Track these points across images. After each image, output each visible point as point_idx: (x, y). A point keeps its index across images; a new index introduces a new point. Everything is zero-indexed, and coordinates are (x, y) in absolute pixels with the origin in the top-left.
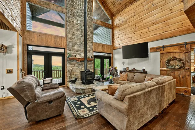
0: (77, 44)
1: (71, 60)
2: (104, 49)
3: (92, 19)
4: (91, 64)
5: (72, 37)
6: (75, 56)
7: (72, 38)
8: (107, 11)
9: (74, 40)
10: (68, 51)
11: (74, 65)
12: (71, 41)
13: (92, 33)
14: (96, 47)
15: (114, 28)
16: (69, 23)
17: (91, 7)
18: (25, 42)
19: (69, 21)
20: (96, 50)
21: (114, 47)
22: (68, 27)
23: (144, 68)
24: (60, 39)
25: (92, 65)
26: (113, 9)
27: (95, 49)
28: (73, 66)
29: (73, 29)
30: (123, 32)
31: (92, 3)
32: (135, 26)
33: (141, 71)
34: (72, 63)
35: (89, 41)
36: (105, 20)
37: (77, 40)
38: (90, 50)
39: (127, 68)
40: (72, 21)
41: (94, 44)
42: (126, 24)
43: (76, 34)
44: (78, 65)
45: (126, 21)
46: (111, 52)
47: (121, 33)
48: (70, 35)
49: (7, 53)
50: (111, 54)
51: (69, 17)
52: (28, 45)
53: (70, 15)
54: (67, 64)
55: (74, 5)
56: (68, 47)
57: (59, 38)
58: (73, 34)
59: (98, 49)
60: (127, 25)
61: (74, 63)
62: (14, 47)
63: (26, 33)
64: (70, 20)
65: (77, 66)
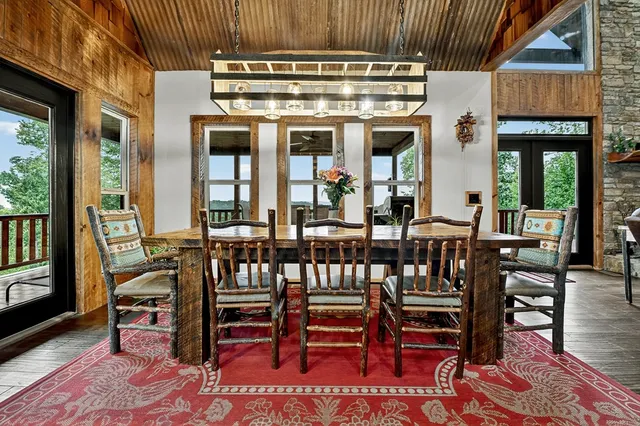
5: (623, 67)
7: (625, 72)
9: (628, 80)
10: (608, 129)
11: (631, 186)
12: (620, 82)
16: (608, 15)
22: (607, 30)
24: (577, 83)
28: (630, 189)
29: (628, 34)
34: (626, 175)
40: (622, 0)
48: (615, 60)
54: (606, 180)
57: (574, 81)
58: (628, 56)
61: (635, 175)
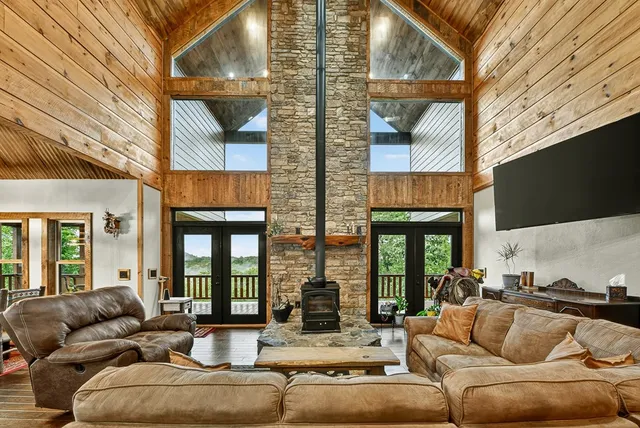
0: (306, 189)
1: (284, 245)
2: (424, 192)
3: (367, 83)
4: (359, 256)
5: (288, 168)
6: (298, 231)
7: (290, 172)
8: (436, 27)
9: (293, 178)
10: (274, 217)
11: (293, 262)
12: (284, 180)
13: (362, 139)
14: (383, 188)
15: (477, 91)
16: (277, 125)
17: (363, 41)
18: (167, 201)
19: (280, 116)
20: (383, 202)
21: (478, 178)
22: (276, 138)
23: (619, 280)
24: (250, 181)
25: (366, 260)
26: (464, 8)
27: (376, 200)
28: (291, 265)
29: (293, 141)
30: (512, 98)
31: (364, 23)
32: (570, 43)
33: (602, 296)
34: (288, 253)
35: (352, 171)
36: (443, 72)
37: (303, 175)
38: (356, 206)
39: (525, 273)
40: (289, 113)
41: (372, 178)
42: (526, 50)
43: (303, 156)
44: (307, 261)
45: (527, 37)
46: (461, 203)
47: (503, 104)
48: (280, 162)
49: (122, 232)
50: (461, 210)
51: (279, 104)
52: (174, 210)
53: (282, 97)
54: (272, 258)
55: (294, 60)
56: (275, 201)
57: (248, 179)
58: (292, 158)
59: (394, 198)
60: (531, 56)
61: (296, 253)
62: (132, 218)
63: (169, 179)
64: (280, 112)
65: (304, 265)
